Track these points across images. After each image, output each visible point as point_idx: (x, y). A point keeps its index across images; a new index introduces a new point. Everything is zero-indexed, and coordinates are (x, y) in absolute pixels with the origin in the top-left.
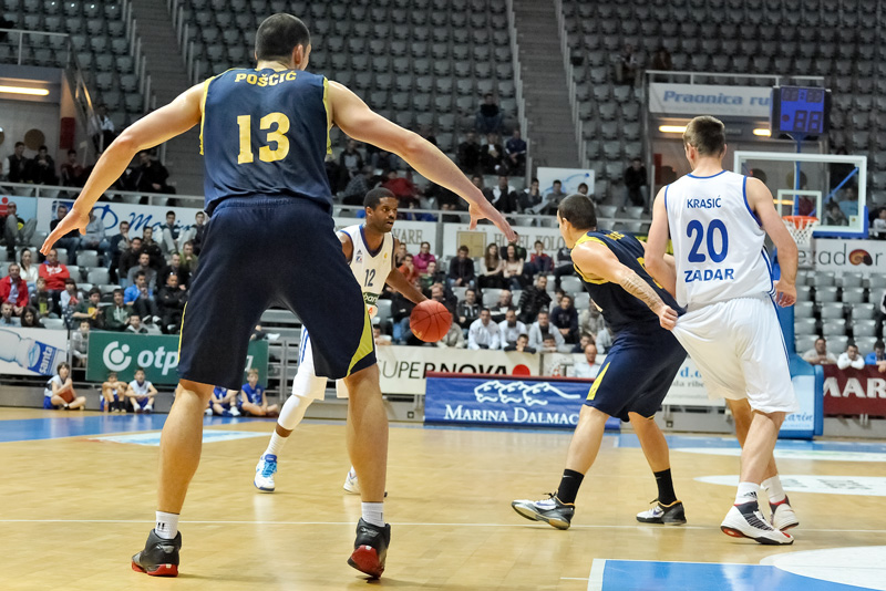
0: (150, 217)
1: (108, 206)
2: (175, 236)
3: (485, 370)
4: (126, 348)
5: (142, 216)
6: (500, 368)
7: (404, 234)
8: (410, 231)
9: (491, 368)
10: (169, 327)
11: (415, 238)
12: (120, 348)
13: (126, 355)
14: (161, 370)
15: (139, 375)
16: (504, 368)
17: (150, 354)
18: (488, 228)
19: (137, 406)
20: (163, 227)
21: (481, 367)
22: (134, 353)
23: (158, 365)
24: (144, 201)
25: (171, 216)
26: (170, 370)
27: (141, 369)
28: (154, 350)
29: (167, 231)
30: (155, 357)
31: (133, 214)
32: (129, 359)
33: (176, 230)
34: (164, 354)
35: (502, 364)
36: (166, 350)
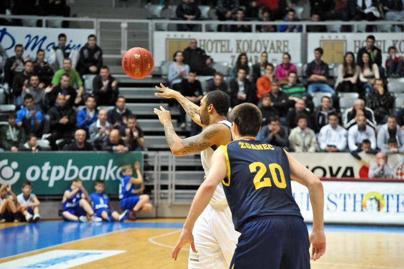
0: (44, 38)
1: (5, 30)
2: (66, 56)
3: (334, 171)
4: (15, 165)
5: (37, 37)
6: (347, 169)
7: (272, 44)
8: (278, 41)
9: (339, 169)
10: (58, 142)
11: (282, 48)
12: (9, 165)
13: (15, 171)
14: (48, 182)
15: (26, 189)
16: (351, 169)
17: (37, 169)
18: (348, 36)
19: (28, 216)
20: (55, 48)
21: (331, 169)
22: (22, 169)
23: (45, 178)
24: (39, 24)
25: (62, 38)
26: (56, 182)
27: (29, 183)
28: (41, 165)
29: (59, 51)
30: (42, 171)
31: (29, 36)
32: (18, 175)
33: (68, 51)
34: (49, 168)
35: (350, 165)
36: (52, 165)
